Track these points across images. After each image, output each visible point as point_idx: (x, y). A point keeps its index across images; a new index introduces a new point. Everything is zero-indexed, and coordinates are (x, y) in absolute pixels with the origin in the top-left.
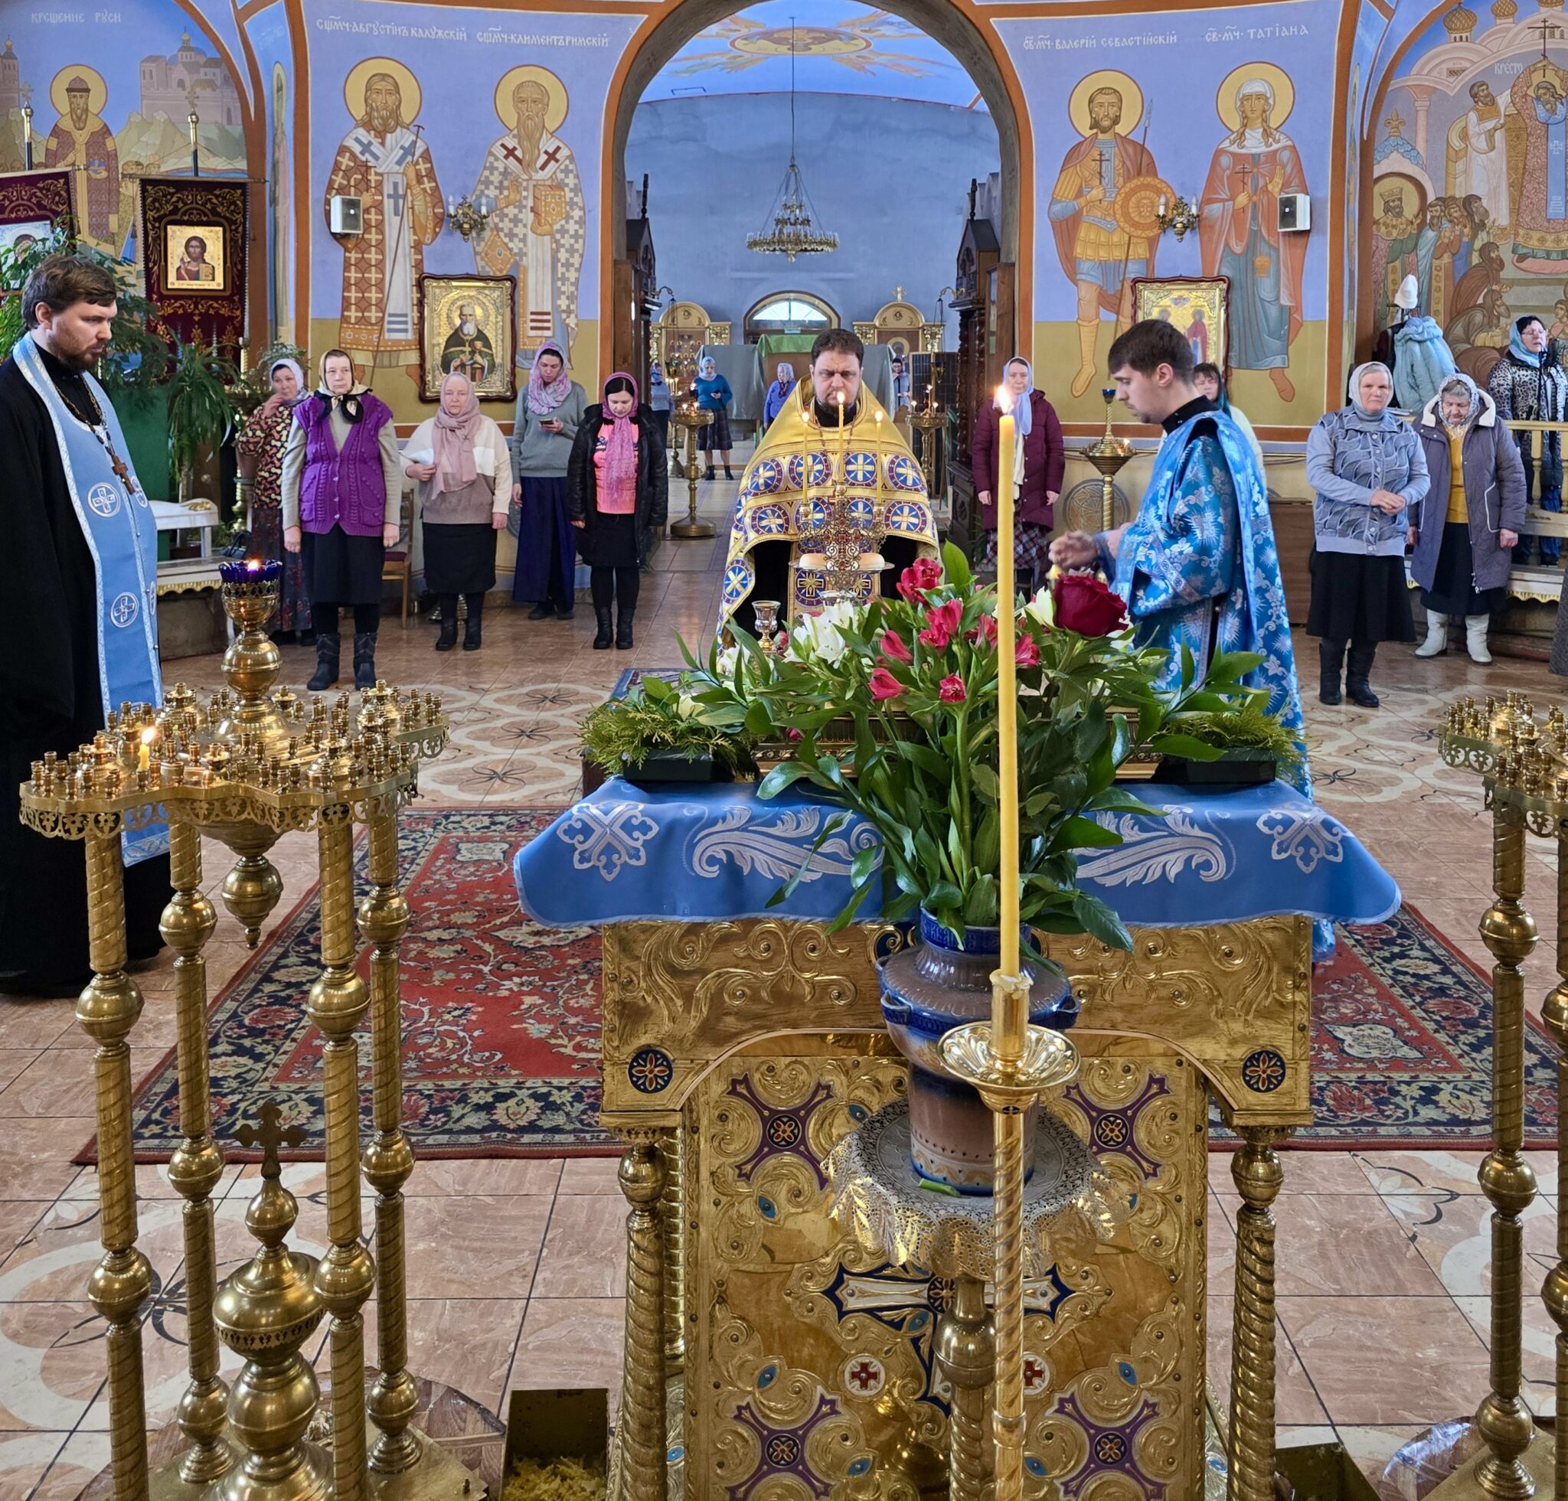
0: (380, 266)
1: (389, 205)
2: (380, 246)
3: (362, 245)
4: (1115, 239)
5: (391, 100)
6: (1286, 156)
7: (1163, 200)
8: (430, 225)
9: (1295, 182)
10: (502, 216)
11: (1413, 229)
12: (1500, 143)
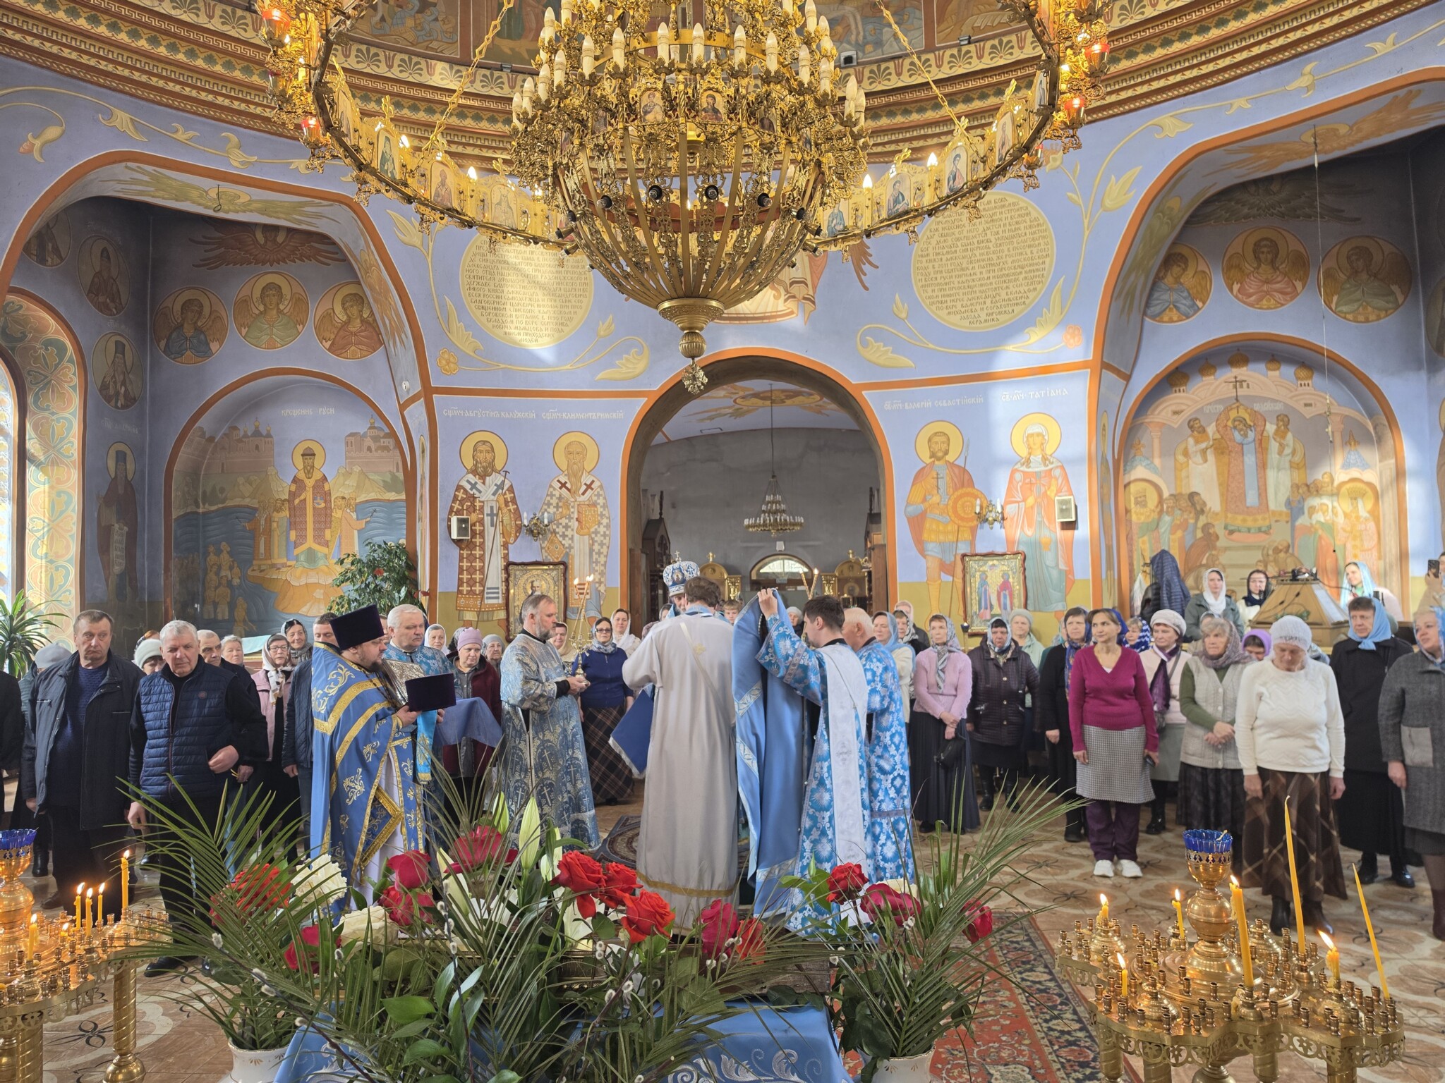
0: (482, 558)
1: (487, 520)
2: (482, 546)
3: (470, 545)
4: (949, 528)
5: (489, 456)
6: (1057, 472)
7: (978, 502)
8: (513, 531)
9: (1065, 488)
10: (558, 525)
11: (1155, 515)
12: (1211, 457)
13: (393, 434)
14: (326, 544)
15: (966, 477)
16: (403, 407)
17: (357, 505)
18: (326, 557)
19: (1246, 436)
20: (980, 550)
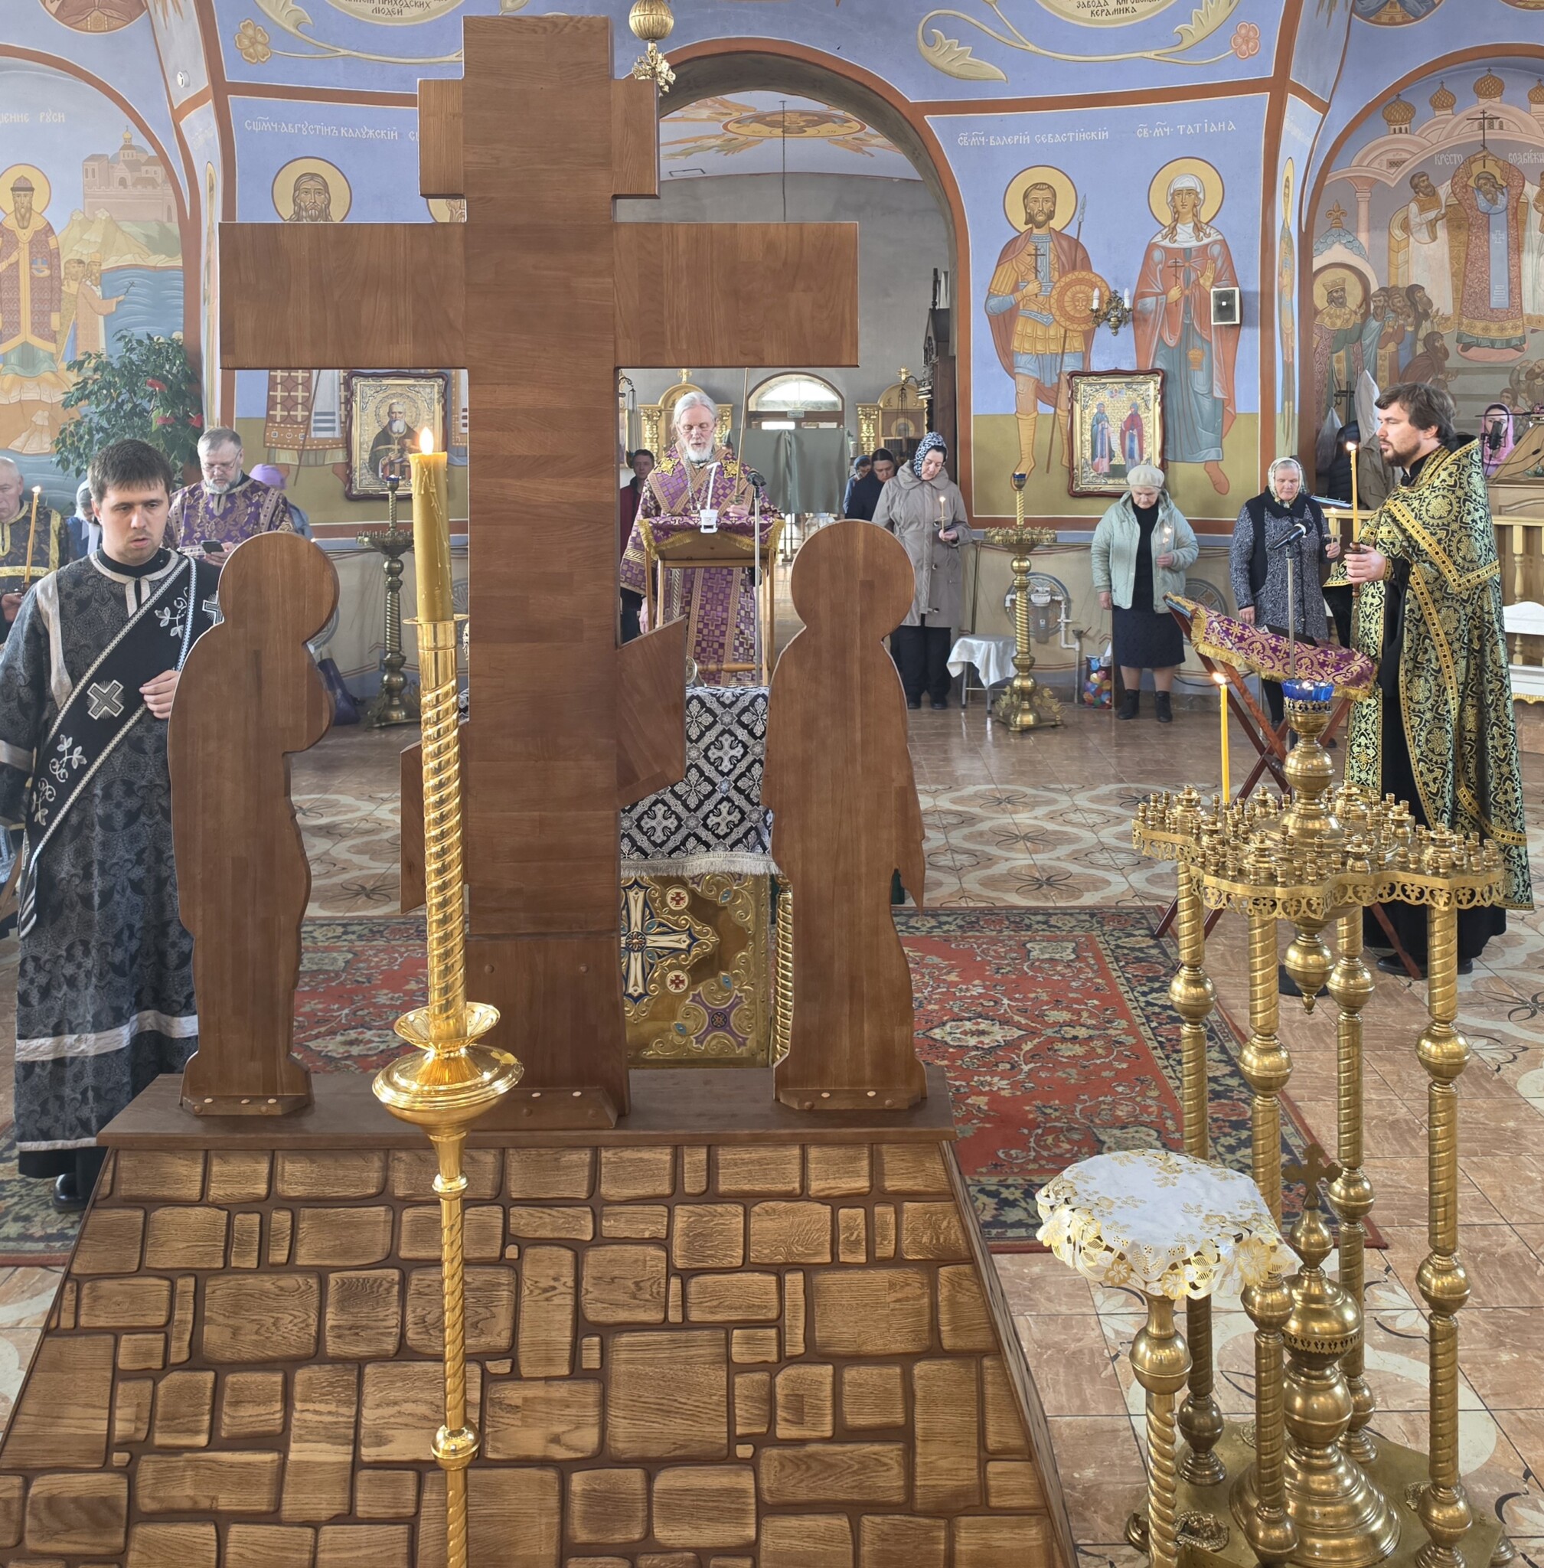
5: (320, 199)
11: (1357, 319)
12: (1442, 233)
13: (163, 159)
14: (52, 337)
15: (1080, 255)
16: (178, 115)
17: (102, 273)
18: (52, 357)
19: (1494, 201)
20: (1096, 366)
